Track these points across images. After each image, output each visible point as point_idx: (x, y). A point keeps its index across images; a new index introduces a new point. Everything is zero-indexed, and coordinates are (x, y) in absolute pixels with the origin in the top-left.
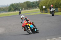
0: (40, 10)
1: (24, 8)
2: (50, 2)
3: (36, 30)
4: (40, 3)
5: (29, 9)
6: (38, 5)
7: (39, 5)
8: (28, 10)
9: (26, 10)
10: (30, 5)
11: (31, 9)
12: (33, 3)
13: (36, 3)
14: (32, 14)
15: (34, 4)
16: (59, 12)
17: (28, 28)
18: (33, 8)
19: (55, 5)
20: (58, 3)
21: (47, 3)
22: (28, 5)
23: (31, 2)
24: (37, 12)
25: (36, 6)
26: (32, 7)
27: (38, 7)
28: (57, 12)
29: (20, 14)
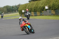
0: (20, 14)
1: (4, 13)
2: (29, 6)
3: (32, 30)
4: (20, 7)
5: (9, 14)
6: (17, 9)
7: (19, 9)
8: (7, 14)
9: (6, 14)
10: (10, 9)
11: (10, 13)
12: (13, 7)
13: (15, 7)
14: (12, 18)
15: (13, 9)
16: (37, 16)
17: (26, 29)
18: (13, 13)
19: (34, 9)
20: (37, 7)
21: (26, 7)
22: (7, 9)
23: (11, 6)
24: (16, 16)
25: (16, 10)
26: (12, 11)
27: (18, 11)
28: (36, 16)
29: (2, 18)
